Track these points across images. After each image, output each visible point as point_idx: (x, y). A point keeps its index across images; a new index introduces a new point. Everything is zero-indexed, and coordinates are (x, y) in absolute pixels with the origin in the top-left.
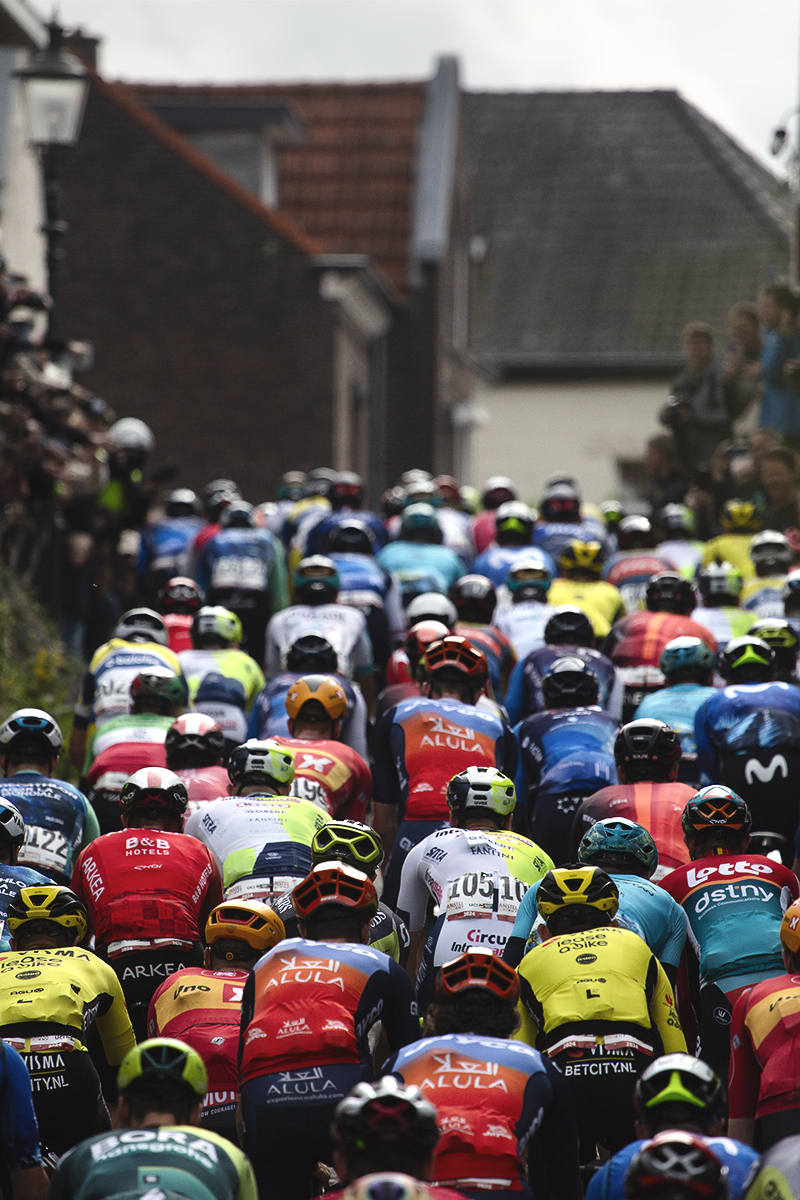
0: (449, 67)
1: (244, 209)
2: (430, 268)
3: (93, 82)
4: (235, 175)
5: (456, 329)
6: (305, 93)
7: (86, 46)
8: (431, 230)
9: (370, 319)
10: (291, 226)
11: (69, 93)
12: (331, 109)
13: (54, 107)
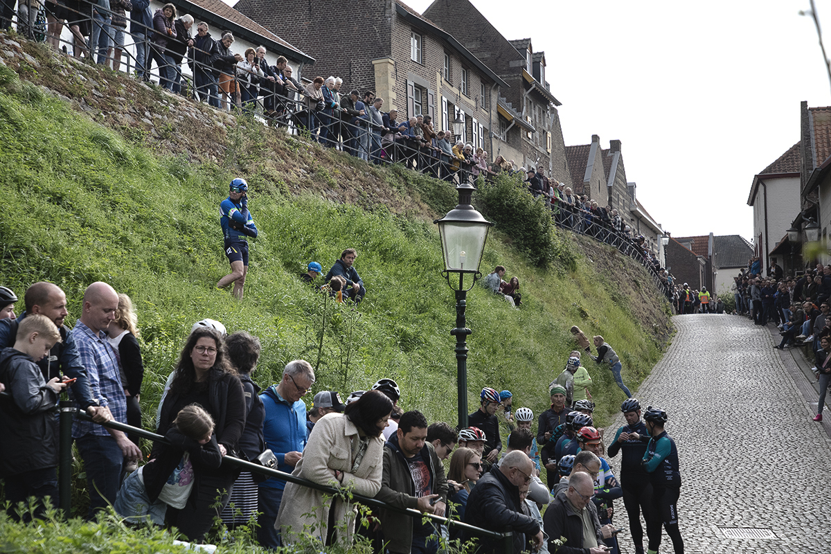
0: (711, 234)
1: (688, 251)
2: (710, 256)
3: (670, 238)
4: (687, 247)
5: (714, 263)
6: (694, 237)
7: (669, 234)
8: (710, 252)
9: (704, 263)
10: (693, 252)
11: (667, 239)
12: (698, 239)
13: (666, 241)
